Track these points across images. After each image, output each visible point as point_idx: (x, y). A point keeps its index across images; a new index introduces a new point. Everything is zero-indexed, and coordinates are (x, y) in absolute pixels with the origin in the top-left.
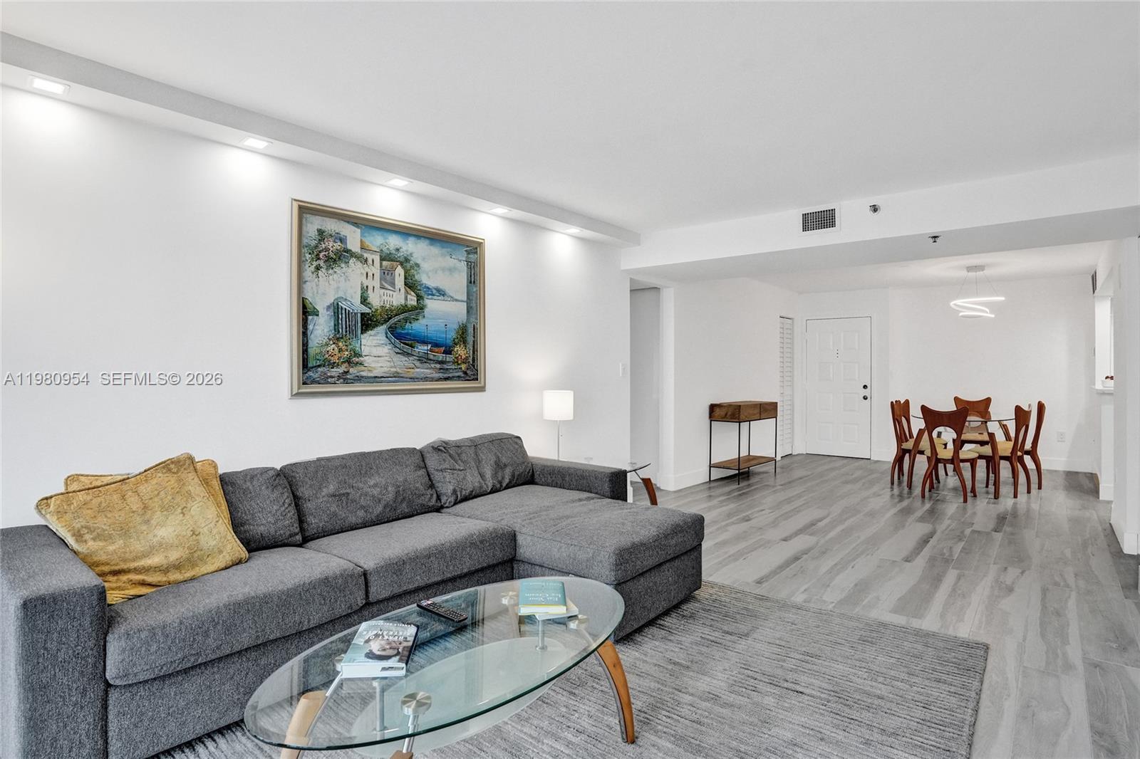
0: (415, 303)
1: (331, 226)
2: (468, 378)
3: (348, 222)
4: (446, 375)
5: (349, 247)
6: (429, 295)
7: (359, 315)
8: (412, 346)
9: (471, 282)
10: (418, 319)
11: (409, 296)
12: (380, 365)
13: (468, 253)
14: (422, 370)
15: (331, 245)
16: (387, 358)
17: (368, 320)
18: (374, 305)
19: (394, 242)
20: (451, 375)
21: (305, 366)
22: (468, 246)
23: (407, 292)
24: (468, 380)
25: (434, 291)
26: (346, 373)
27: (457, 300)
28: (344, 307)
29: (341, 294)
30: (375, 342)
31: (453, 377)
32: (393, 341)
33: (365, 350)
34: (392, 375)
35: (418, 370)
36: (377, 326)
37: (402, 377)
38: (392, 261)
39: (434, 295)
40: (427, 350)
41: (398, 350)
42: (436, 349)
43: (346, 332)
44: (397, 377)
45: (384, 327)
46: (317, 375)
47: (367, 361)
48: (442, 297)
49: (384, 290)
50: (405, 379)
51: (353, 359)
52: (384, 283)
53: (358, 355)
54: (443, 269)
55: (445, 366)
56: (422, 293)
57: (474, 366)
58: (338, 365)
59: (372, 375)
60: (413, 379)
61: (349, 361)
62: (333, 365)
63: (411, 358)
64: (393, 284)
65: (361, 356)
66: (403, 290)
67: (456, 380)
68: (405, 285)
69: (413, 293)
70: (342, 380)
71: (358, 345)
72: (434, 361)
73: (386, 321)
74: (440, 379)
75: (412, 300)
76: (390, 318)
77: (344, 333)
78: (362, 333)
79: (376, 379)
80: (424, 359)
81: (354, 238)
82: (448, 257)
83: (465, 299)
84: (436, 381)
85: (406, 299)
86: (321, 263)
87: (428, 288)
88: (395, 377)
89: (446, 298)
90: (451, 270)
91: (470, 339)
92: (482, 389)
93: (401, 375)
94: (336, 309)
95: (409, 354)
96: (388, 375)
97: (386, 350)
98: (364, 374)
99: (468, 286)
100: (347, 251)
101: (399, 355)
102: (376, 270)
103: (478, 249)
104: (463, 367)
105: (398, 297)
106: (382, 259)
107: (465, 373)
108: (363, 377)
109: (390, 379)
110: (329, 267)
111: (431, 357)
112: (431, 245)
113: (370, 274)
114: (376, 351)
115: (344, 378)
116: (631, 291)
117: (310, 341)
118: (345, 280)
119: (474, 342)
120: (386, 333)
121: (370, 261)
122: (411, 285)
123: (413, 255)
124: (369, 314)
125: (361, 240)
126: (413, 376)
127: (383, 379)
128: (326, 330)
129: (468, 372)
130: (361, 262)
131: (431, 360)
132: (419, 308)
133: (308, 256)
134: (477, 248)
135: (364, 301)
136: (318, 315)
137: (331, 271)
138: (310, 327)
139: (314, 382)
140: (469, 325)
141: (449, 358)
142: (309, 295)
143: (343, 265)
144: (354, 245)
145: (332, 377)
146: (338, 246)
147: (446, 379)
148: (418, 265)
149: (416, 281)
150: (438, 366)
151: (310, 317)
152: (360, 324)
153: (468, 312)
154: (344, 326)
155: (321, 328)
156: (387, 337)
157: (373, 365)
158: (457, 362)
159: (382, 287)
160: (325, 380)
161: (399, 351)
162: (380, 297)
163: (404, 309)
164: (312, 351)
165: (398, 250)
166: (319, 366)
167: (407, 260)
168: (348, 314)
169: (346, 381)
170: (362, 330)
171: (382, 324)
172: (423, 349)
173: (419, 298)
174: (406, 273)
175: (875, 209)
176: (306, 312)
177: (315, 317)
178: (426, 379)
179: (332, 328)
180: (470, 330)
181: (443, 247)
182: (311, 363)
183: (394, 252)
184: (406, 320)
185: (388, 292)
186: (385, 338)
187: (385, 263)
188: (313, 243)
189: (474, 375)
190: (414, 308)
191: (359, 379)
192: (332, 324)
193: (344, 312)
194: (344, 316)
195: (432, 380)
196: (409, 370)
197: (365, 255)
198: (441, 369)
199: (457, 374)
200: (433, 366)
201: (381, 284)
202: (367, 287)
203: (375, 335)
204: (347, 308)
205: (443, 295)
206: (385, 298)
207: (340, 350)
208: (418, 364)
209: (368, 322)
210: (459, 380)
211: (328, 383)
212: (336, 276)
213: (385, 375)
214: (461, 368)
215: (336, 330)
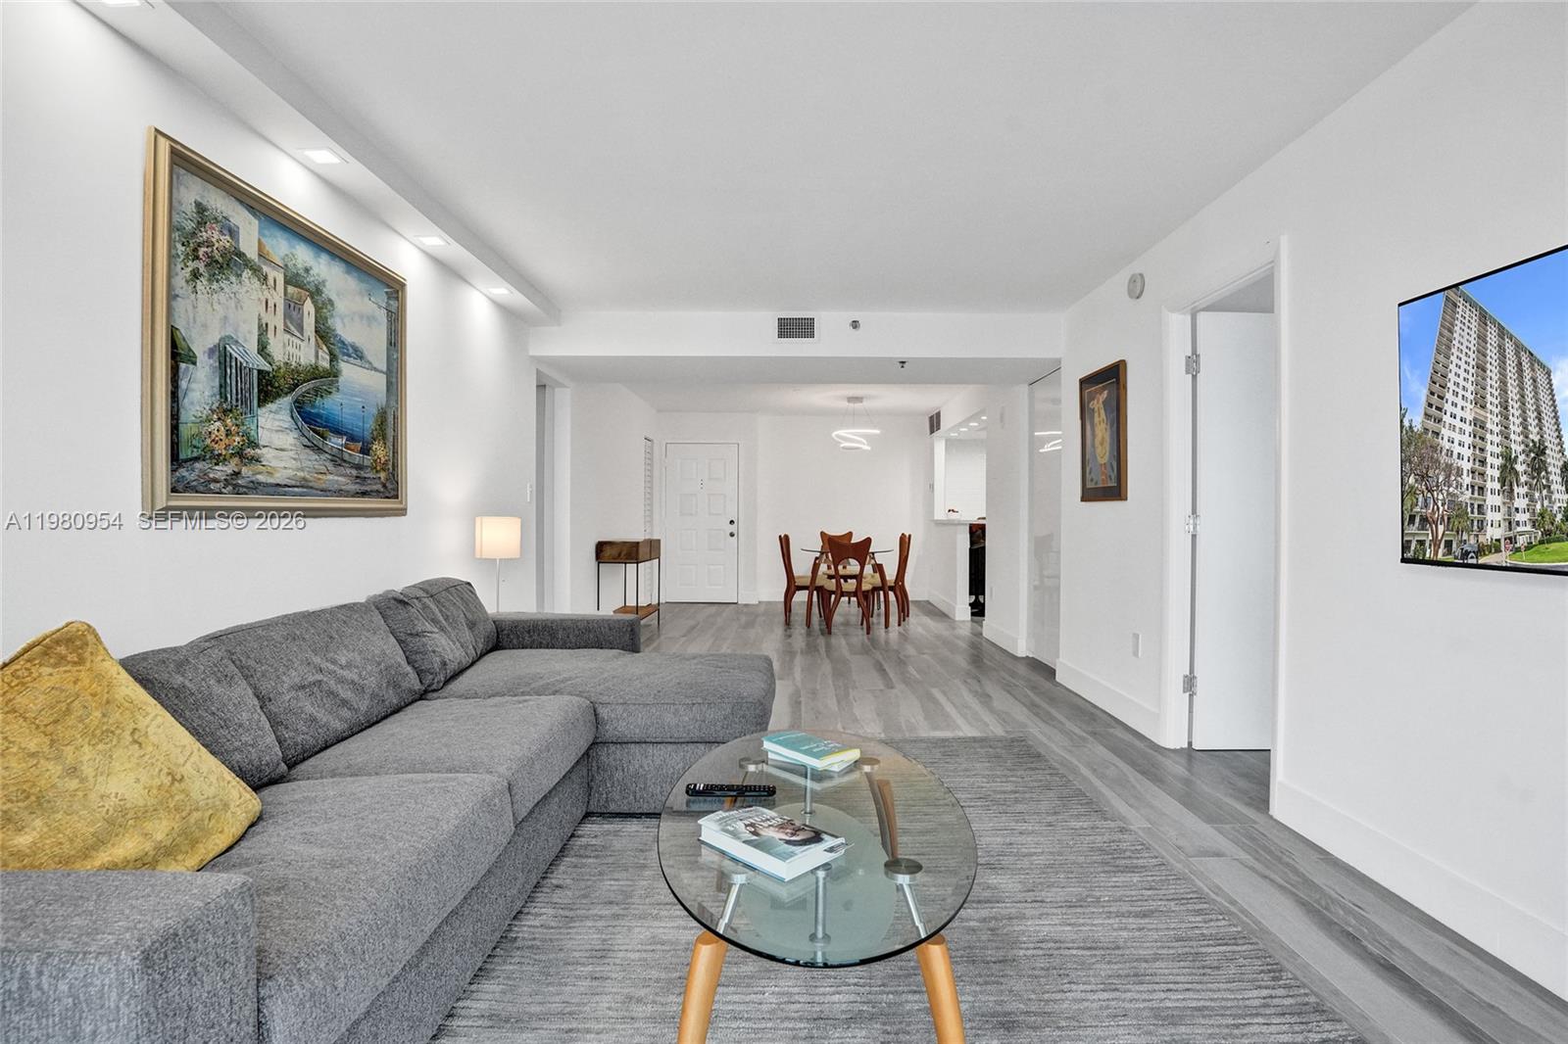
0: (328, 366)
1: (219, 203)
2: (387, 495)
3: (241, 202)
4: (363, 488)
5: (243, 249)
6: (344, 354)
7: (255, 372)
8: (325, 438)
9: (391, 344)
10: (330, 393)
11: (320, 353)
12: (283, 464)
13: (389, 296)
14: (336, 478)
15: (216, 237)
16: (292, 454)
17: (267, 385)
18: (276, 359)
19: (303, 255)
20: (368, 488)
21: (175, 459)
22: (387, 285)
23: (318, 345)
24: (387, 497)
25: (351, 350)
26: (237, 474)
27: (375, 369)
28: (235, 355)
29: (229, 331)
30: (277, 423)
31: (371, 491)
32: (299, 424)
33: (263, 437)
34: (298, 484)
35: (330, 477)
36: (279, 396)
37: (311, 488)
38: (300, 287)
39: (349, 355)
40: (342, 445)
41: (305, 442)
42: (352, 445)
43: (237, 400)
44: (304, 487)
45: (289, 399)
46: (193, 476)
47: (266, 454)
48: (358, 361)
49: (288, 336)
50: (315, 492)
51: (246, 451)
52: (290, 325)
53: (254, 444)
54: (361, 316)
55: (362, 474)
56: (337, 352)
57: (394, 476)
58: (225, 460)
59: (271, 480)
60: (325, 492)
61: (240, 454)
62: (218, 459)
63: (322, 457)
64: (301, 329)
65: (257, 446)
66: (313, 340)
67: (374, 497)
68: (316, 332)
69: (325, 348)
70: (230, 488)
71: (254, 427)
72: (350, 463)
73: (292, 389)
74: (356, 494)
75: (325, 363)
76: (297, 386)
77: (234, 403)
78: (259, 406)
79: (277, 489)
80: (338, 460)
81: (250, 235)
82: (366, 299)
83: (385, 369)
84: (353, 496)
85: (317, 357)
86: (201, 266)
87: (343, 343)
88: (302, 487)
89: (363, 363)
90: (370, 319)
91: (390, 433)
92: (402, 512)
93: (310, 484)
94: (223, 357)
95: (319, 449)
96: (293, 483)
97: (289, 439)
98: (261, 478)
99: (388, 349)
100: (241, 255)
101: (308, 450)
102: (278, 297)
103: (400, 293)
104: (382, 475)
105: (304, 353)
106: (287, 282)
107: (384, 486)
108: (259, 483)
109: (296, 489)
110: (212, 278)
111: (346, 457)
112: (348, 273)
113: (271, 304)
114: (278, 440)
115: (233, 484)
116: (538, 386)
117: (182, 411)
118: (236, 307)
119: (394, 437)
120: (292, 411)
121: (271, 282)
122: (324, 334)
123: (327, 284)
124: (268, 373)
125: (259, 240)
126: (324, 486)
127: (287, 489)
128: (207, 393)
129: (388, 484)
130: (259, 280)
131: (345, 461)
132: (333, 375)
133: (181, 249)
134: (398, 291)
135: (262, 349)
136: (194, 363)
137: (215, 286)
138: (183, 384)
139: (189, 488)
140: (388, 411)
141: (368, 460)
142: (180, 324)
143: (233, 279)
144: (250, 248)
145: (216, 481)
146: (225, 241)
147: (364, 494)
148: (331, 303)
149: (329, 328)
150: (354, 472)
151: (183, 366)
152: (256, 390)
153: (388, 390)
154: (234, 391)
155: (201, 387)
156: (292, 417)
157: (274, 463)
158: (375, 468)
159: (287, 331)
160: (205, 486)
161: (309, 444)
162: (284, 346)
163: (314, 373)
164: (185, 431)
165: (307, 270)
166: (196, 459)
167: (318, 291)
168: (240, 368)
169: (238, 490)
170: (259, 399)
171: (286, 394)
172: (336, 442)
173: (333, 357)
174: (317, 312)
175: (855, 324)
176: (179, 354)
177: (191, 366)
178: (340, 493)
179: (216, 390)
180: (390, 419)
181: (362, 281)
182: (185, 453)
183: (301, 272)
184: (317, 392)
185: (294, 338)
186: (290, 419)
187: (290, 289)
188: (189, 227)
189: (394, 489)
190: (326, 374)
191: (255, 487)
192: (217, 384)
193: (233, 364)
194: (234, 371)
195: (347, 494)
196: (320, 476)
197: (265, 269)
198: (357, 477)
199: (375, 488)
200: (348, 471)
201: (285, 324)
202: (267, 325)
203: (276, 412)
204: (239, 358)
205: (360, 358)
206: (290, 349)
207: (228, 433)
208: (331, 467)
209: (268, 388)
210: (378, 497)
211: (211, 491)
212: (222, 296)
213: (289, 482)
214: (380, 478)
215: (223, 396)
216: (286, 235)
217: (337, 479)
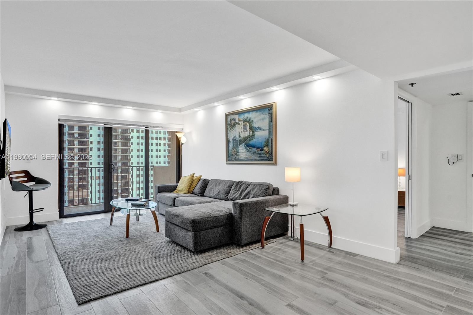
0: (252, 134)
2: (269, 160)
3: (236, 114)
4: (261, 159)
6: (256, 130)
7: (238, 140)
8: (251, 149)
9: (270, 122)
10: (252, 139)
11: (250, 132)
12: (243, 155)
13: (269, 110)
15: (233, 122)
16: (245, 153)
18: (242, 137)
19: (246, 115)
20: (263, 159)
22: (269, 108)
23: (250, 131)
24: (269, 161)
25: (258, 128)
26: (236, 158)
27: (265, 130)
28: (235, 139)
29: (235, 135)
30: (242, 148)
31: (264, 159)
32: (246, 147)
33: (240, 151)
38: (246, 122)
39: (257, 130)
40: (255, 150)
41: (247, 150)
42: (258, 149)
43: (236, 146)
44: (247, 159)
45: (244, 143)
48: (260, 130)
50: (249, 160)
51: (237, 154)
53: (238, 152)
54: (260, 120)
55: (261, 155)
56: (254, 130)
57: (271, 155)
59: (241, 158)
60: (252, 160)
62: (234, 156)
63: (251, 153)
64: (246, 130)
66: (249, 131)
67: (264, 161)
68: (249, 129)
69: (251, 131)
71: (238, 150)
74: (259, 160)
76: (246, 140)
78: (239, 146)
80: (254, 153)
81: (237, 118)
82: (262, 115)
83: (268, 129)
85: (249, 133)
86: (231, 128)
87: (256, 128)
89: (261, 130)
90: (263, 119)
91: (270, 144)
92: (275, 164)
95: (250, 151)
97: (244, 151)
98: (239, 158)
99: (269, 123)
100: (236, 123)
101: (248, 152)
102: (242, 126)
103: (273, 107)
104: (267, 155)
105: (247, 134)
106: (243, 122)
107: (268, 158)
110: (232, 128)
111: (257, 152)
112: (256, 112)
114: (242, 151)
117: (229, 149)
118: (235, 131)
119: (271, 145)
120: (245, 145)
121: (240, 124)
122: (251, 128)
123: (252, 118)
124: (240, 140)
126: (251, 159)
129: (269, 157)
132: (253, 135)
133: (228, 127)
135: (240, 136)
137: (233, 130)
138: (229, 145)
139: (230, 160)
140: (269, 139)
141: (263, 152)
142: (229, 137)
144: (237, 121)
145: (233, 159)
147: (262, 160)
148: (252, 121)
149: (252, 126)
150: (259, 155)
152: (238, 143)
153: (269, 134)
155: (231, 145)
157: (241, 155)
158: (265, 154)
159: (244, 131)
160: (231, 160)
162: (243, 134)
163: (249, 137)
164: (230, 152)
166: (231, 156)
167: (250, 120)
169: (236, 160)
173: (253, 132)
174: (249, 124)
176: (228, 141)
177: (230, 143)
178: (255, 160)
180: (270, 141)
182: (229, 155)
184: (249, 140)
186: (244, 147)
187: (244, 123)
188: (229, 123)
189: (271, 159)
190: (252, 136)
191: (238, 160)
192: (233, 144)
194: (235, 141)
195: (257, 160)
196: (250, 157)
197: (240, 122)
198: (260, 156)
199: (265, 158)
200: (257, 155)
201: (243, 130)
202: (240, 132)
203: (242, 146)
205: (260, 129)
206: (244, 134)
207: (235, 151)
208: (253, 155)
209: (241, 142)
210: (266, 161)
211: (232, 161)
212: (233, 131)
213: (244, 158)
214: (266, 156)
215: (234, 146)
216: (243, 114)
217: (254, 157)
